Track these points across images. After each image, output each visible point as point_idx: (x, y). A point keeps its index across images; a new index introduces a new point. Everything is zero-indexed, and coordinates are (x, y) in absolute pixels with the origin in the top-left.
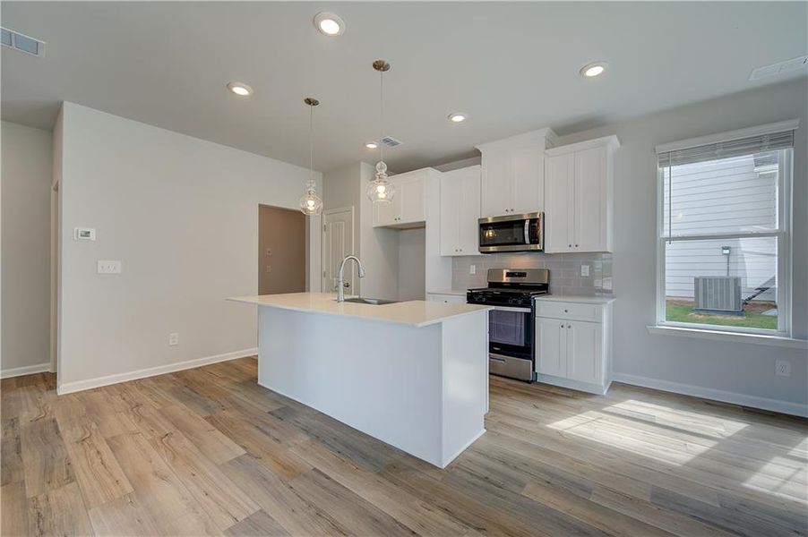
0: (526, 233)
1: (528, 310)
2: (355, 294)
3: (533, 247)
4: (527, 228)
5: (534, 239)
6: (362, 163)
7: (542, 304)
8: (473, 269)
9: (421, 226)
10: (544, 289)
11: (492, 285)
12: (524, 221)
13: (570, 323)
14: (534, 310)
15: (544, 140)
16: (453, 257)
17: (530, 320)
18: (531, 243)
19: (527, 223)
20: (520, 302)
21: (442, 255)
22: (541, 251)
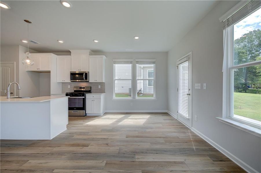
0: (84, 77)
1: (84, 97)
2: (16, 96)
3: (86, 80)
4: (84, 75)
5: (86, 78)
6: (20, 46)
7: (88, 96)
8: (69, 87)
9: (49, 72)
10: (89, 92)
11: (75, 91)
12: (83, 73)
13: (94, 100)
14: (85, 97)
15: (89, 53)
16: (62, 83)
17: (84, 100)
18: (85, 79)
19: (84, 74)
20: (82, 95)
21: (57, 82)
22: (88, 82)
